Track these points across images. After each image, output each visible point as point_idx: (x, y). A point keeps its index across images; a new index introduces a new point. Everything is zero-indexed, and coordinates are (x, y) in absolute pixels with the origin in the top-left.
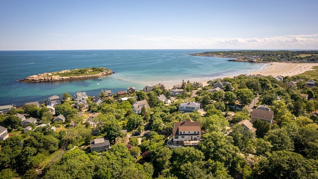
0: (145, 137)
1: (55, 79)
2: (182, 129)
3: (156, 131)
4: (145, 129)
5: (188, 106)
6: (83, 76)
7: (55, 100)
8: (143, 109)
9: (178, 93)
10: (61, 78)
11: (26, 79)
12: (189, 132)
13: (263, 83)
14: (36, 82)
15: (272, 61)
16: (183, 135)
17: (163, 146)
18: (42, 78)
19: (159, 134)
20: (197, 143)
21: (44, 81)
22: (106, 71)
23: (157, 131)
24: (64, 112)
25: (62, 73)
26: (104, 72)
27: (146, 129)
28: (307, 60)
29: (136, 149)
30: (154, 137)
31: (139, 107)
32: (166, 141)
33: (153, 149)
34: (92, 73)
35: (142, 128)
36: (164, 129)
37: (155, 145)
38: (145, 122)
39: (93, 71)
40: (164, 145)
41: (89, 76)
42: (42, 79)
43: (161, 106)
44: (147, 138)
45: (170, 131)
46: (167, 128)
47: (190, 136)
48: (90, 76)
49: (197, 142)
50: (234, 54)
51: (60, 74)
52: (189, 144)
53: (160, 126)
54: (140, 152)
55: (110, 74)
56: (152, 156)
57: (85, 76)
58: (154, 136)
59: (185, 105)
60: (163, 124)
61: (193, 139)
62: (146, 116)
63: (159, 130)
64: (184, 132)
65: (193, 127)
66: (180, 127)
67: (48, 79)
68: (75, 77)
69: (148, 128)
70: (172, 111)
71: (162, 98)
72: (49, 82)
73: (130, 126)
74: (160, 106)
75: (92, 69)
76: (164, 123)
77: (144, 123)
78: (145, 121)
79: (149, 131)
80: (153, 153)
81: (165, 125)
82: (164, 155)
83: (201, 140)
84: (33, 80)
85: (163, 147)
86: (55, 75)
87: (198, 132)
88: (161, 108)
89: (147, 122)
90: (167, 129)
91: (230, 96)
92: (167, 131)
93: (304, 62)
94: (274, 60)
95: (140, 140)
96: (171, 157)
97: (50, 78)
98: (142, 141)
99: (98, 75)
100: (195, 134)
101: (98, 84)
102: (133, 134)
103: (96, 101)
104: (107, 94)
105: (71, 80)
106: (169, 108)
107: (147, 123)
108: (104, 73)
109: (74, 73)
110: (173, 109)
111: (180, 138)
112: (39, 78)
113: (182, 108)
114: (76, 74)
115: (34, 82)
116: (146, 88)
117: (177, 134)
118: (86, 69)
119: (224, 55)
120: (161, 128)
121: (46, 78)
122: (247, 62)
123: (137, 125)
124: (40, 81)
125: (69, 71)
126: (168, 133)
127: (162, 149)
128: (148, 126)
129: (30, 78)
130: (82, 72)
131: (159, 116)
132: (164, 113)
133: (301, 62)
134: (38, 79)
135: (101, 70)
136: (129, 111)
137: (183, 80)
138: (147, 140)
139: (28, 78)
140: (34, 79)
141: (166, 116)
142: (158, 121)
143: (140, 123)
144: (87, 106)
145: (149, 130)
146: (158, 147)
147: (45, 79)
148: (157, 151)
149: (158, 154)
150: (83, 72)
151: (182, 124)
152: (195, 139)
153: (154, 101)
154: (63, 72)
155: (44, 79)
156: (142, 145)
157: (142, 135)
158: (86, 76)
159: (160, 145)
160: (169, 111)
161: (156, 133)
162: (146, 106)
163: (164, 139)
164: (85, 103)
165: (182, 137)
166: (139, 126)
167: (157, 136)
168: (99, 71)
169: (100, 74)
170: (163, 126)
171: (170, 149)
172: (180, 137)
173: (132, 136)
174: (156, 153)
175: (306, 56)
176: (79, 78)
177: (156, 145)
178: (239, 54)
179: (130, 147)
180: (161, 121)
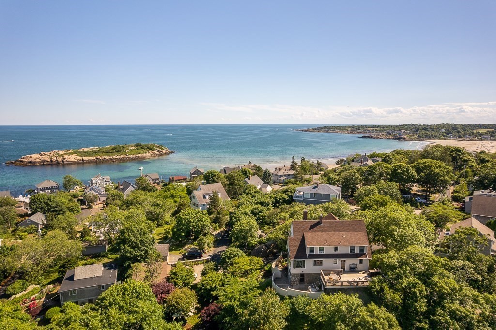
0: (213, 263)
1: (69, 160)
2: (315, 241)
3: (241, 247)
4: (214, 242)
5: (315, 191)
6: (118, 157)
7: (47, 189)
8: (214, 201)
9: (284, 177)
10: (81, 158)
11: (19, 161)
12: (336, 249)
13: (454, 155)
14: (35, 165)
15: (433, 138)
16: (319, 257)
17: (260, 291)
18: (46, 159)
19: (249, 255)
20: (363, 282)
21: (49, 164)
22: (160, 150)
23: (244, 246)
24: (48, 208)
25: (84, 151)
26: (156, 150)
27: (218, 243)
28: (491, 136)
29: (184, 298)
30: (236, 263)
31: (205, 197)
32: (268, 274)
33: (231, 299)
34: (136, 151)
35: (209, 240)
36: (260, 243)
37: (237, 285)
38: (216, 227)
39: (137, 149)
40: (263, 287)
41: (130, 156)
42: (46, 161)
43: (254, 194)
44: (216, 266)
45: (276, 246)
46: (268, 239)
47: (339, 261)
48: (132, 156)
49: (361, 276)
50: (369, 129)
51: (80, 152)
52: (340, 284)
53: (252, 236)
54: (194, 303)
55: (167, 154)
56: (228, 319)
57: (122, 156)
58: (236, 260)
59: (308, 189)
60: (260, 232)
61: (347, 268)
62: (219, 213)
63: (248, 245)
64: (322, 249)
65: (346, 235)
66: (308, 236)
67: (57, 160)
68: (105, 157)
69: (222, 240)
70: (276, 203)
71: (255, 182)
72: (58, 165)
73: (180, 235)
74: (251, 194)
75: (135, 146)
76: (260, 229)
77: (215, 229)
78: (217, 225)
79: (225, 247)
80: (230, 311)
81: (263, 232)
82: (264, 319)
83: (371, 271)
84: (31, 162)
85: (260, 294)
86: (70, 154)
87: (362, 249)
88: (253, 197)
89: (220, 227)
90: (269, 243)
91: (404, 171)
92: (268, 247)
93: (486, 139)
94: (435, 137)
95: (198, 270)
96: (285, 323)
97: (60, 159)
98: (204, 273)
99: (144, 155)
100: (352, 255)
101: (142, 168)
102: (184, 255)
103: (124, 190)
104: (151, 180)
105: (97, 163)
106: (270, 197)
107: (222, 229)
108: (156, 153)
109: (103, 152)
110: (280, 199)
111: (310, 267)
112: (42, 159)
113: (300, 196)
114: (108, 152)
115: (32, 164)
116: (225, 170)
117: (301, 253)
118: (126, 146)
119: (353, 131)
120: (254, 242)
121: (54, 159)
122: (392, 139)
123: (198, 233)
124: (43, 164)
125: (96, 148)
126: (271, 252)
127: (258, 301)
128: (223, 236)
129: (26, 158)
130: (117, 150)
131: (249, 213)
132: (260, 207)
133: (482, 140)
134: (39, 160)
135: (151, 147)
136: (181, 205)
137: (293, 157)
138: (217, 270)
139: (23, 159)
140: (33, 160)
141: (266, 213)
142: (247, 222)
143: (202, 230)
144: (103, 199)
145: (226, 245)
146: (245, 293)
147: (51, 161)
148: (244, 305)
149: (246, 315)
150: (119, 149)
151: (313, 227)
152: (353, 270)
153: (239, 185)
154: (86, 149)
155: (49, 160)
156: (203, 285)
157: (206, 257)
158: (125, 156)
159: (251, 287)
160: (271, 203)
161: (241, 252)
162: (220, 196)
163: (262, 267)
164: (102, 193)
165: (316, 263)
166: (201, 236)
167: (244, 261)
168: (148, 149)
169: (148, 154)
170: (258, 235)
171: (282, 298)
172: (309, 263)
173: (183, 259)
174: (240, 311)
175: (488, 131)
176: (111, 159)
177: (240, 287)
178: (377, 129)
179: (168, 291)
180: (254, 222)
